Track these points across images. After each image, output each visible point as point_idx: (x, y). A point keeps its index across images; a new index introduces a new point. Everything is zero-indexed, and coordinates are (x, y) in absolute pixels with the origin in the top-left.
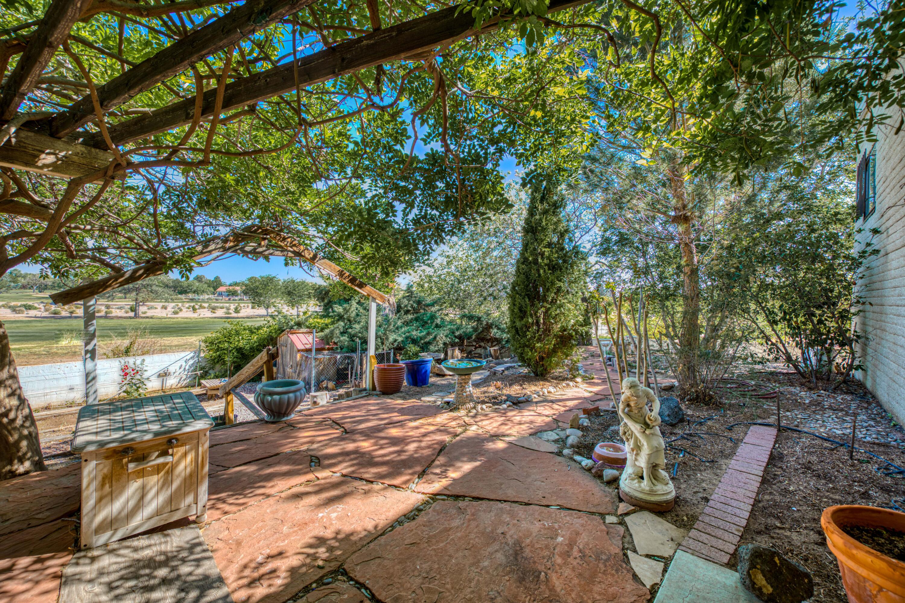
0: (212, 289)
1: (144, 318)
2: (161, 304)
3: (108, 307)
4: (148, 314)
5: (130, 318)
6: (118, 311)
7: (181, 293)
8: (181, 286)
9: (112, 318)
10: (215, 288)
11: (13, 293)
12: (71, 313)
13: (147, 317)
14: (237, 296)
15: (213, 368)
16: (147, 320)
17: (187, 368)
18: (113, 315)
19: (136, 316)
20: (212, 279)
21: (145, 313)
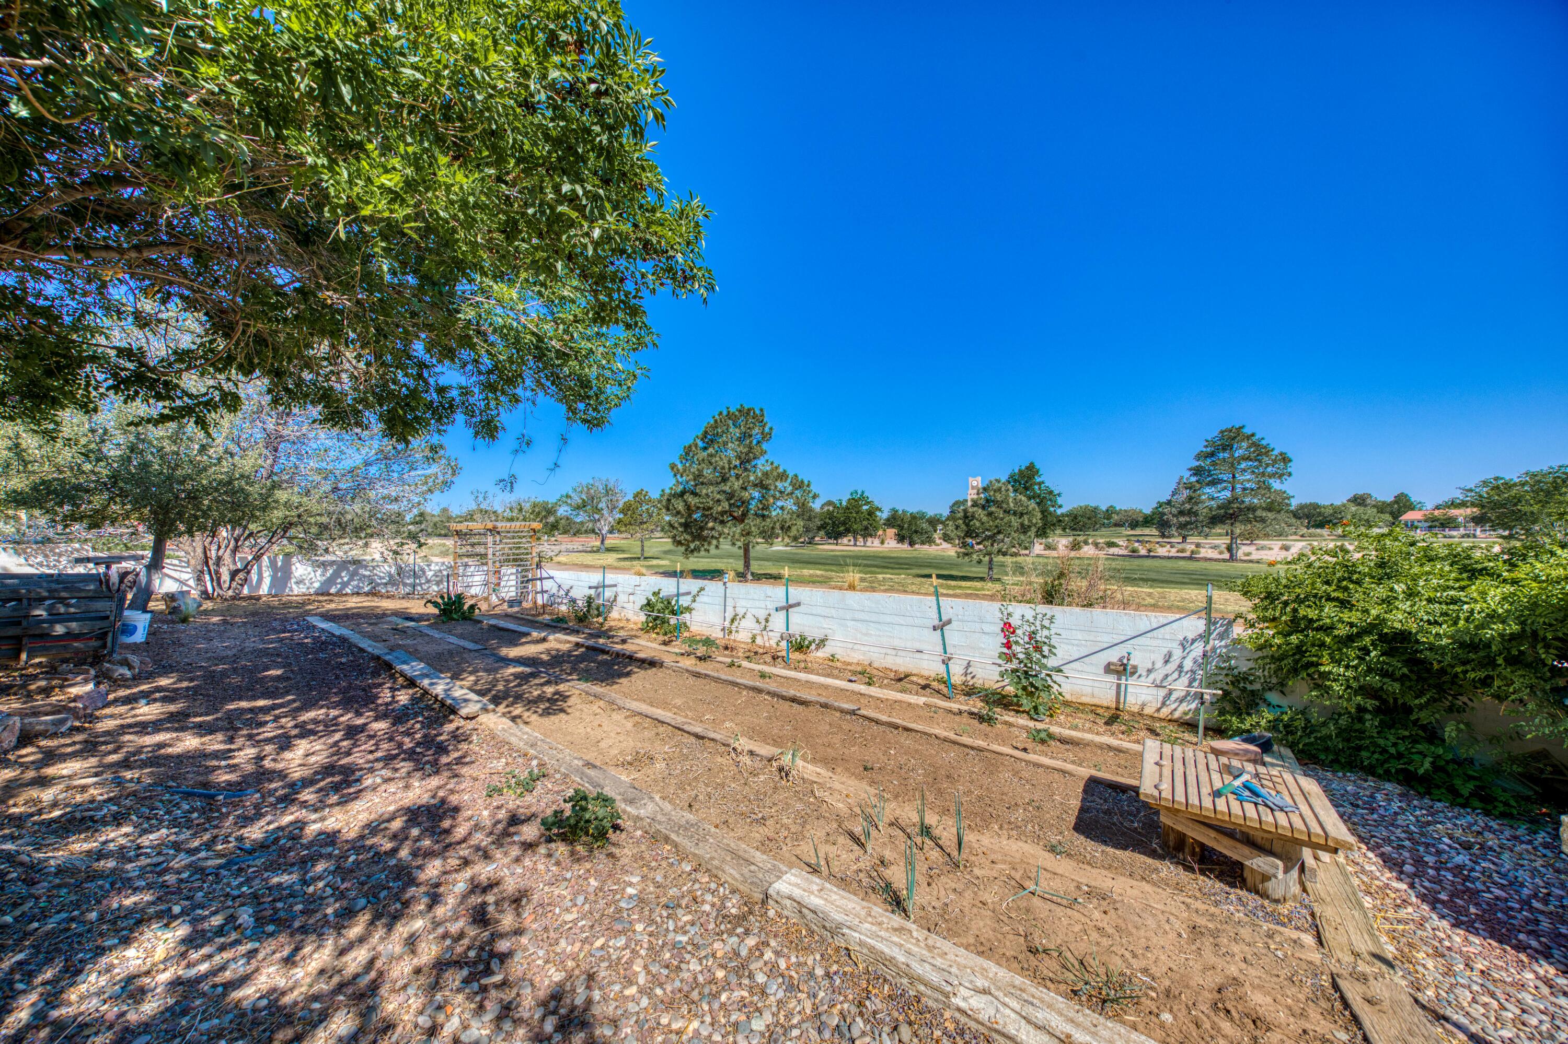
0: (1388, 517)
1: (1245, 561)
2: (1280, 543)
3: (1198, 545)
4: (1254, 557)
5: (1224, 560)
6: (1210, 551)
7: (1321, 525)
8: (1320, 514)
9: (1198, 560)
10: (1396, 515)
11: (1104, 531)
12: (1149, 551)
13: (1251, 561)
14: (1456, 527)
15: (1281, 687)
16: (1251, 565)
17: (1188, 664)
18: (1201, 555)
19: (1232, 558)
20: (1390, 499)
21: (1248, 554)
